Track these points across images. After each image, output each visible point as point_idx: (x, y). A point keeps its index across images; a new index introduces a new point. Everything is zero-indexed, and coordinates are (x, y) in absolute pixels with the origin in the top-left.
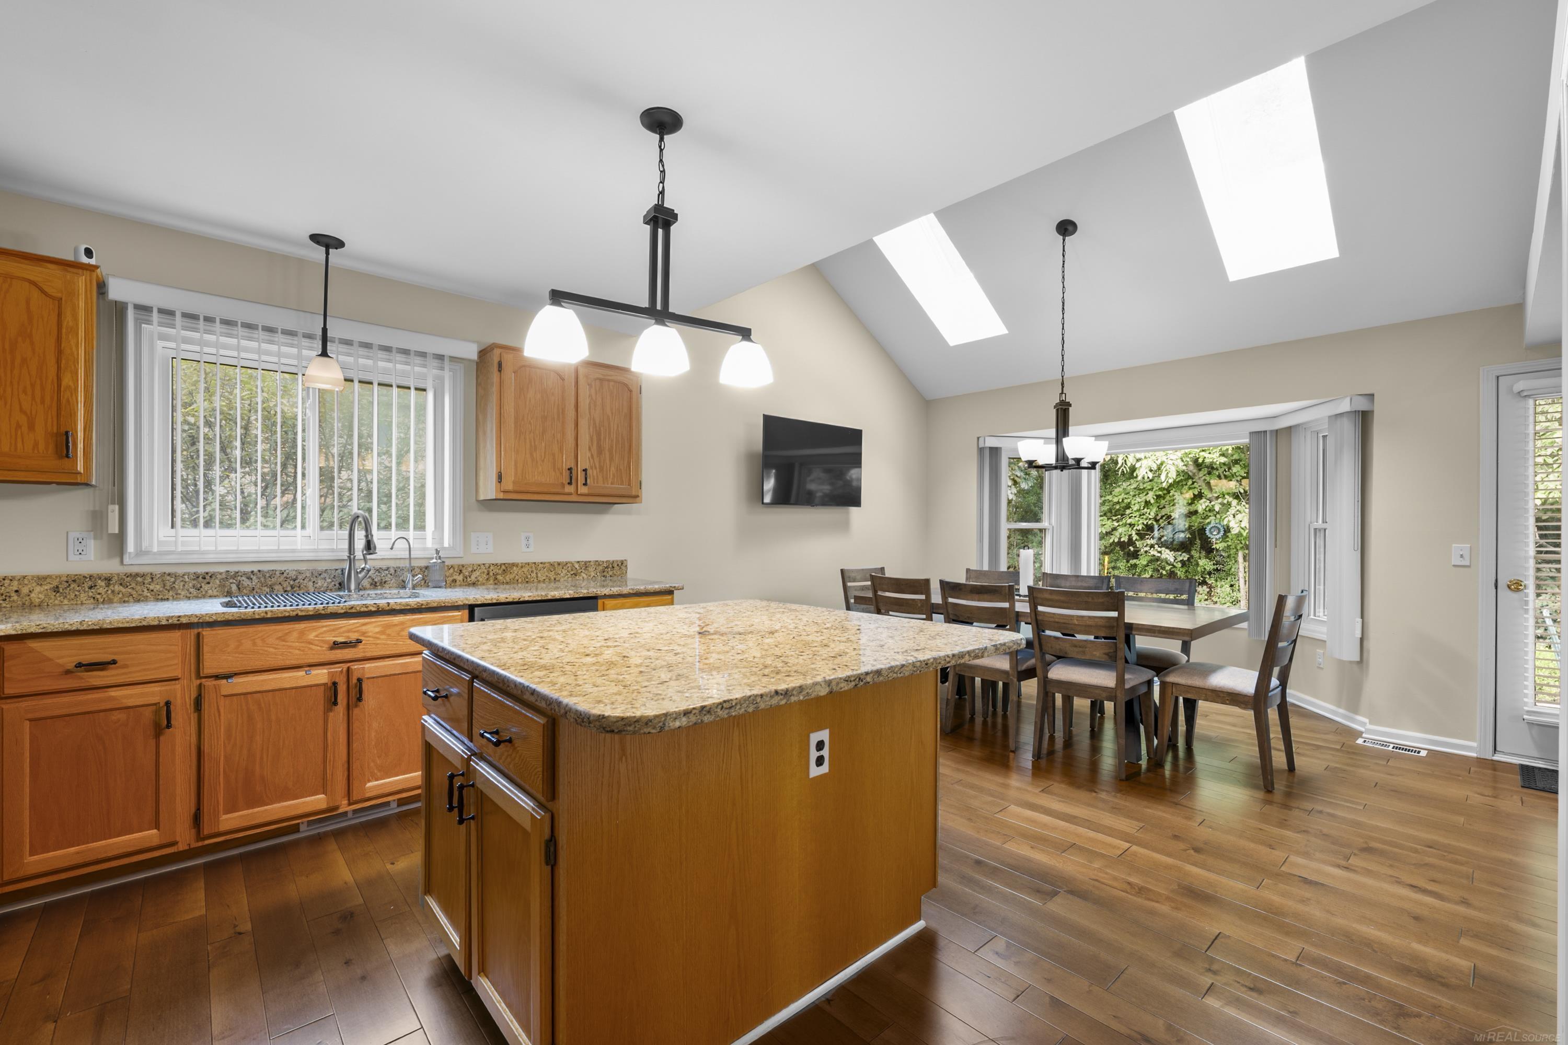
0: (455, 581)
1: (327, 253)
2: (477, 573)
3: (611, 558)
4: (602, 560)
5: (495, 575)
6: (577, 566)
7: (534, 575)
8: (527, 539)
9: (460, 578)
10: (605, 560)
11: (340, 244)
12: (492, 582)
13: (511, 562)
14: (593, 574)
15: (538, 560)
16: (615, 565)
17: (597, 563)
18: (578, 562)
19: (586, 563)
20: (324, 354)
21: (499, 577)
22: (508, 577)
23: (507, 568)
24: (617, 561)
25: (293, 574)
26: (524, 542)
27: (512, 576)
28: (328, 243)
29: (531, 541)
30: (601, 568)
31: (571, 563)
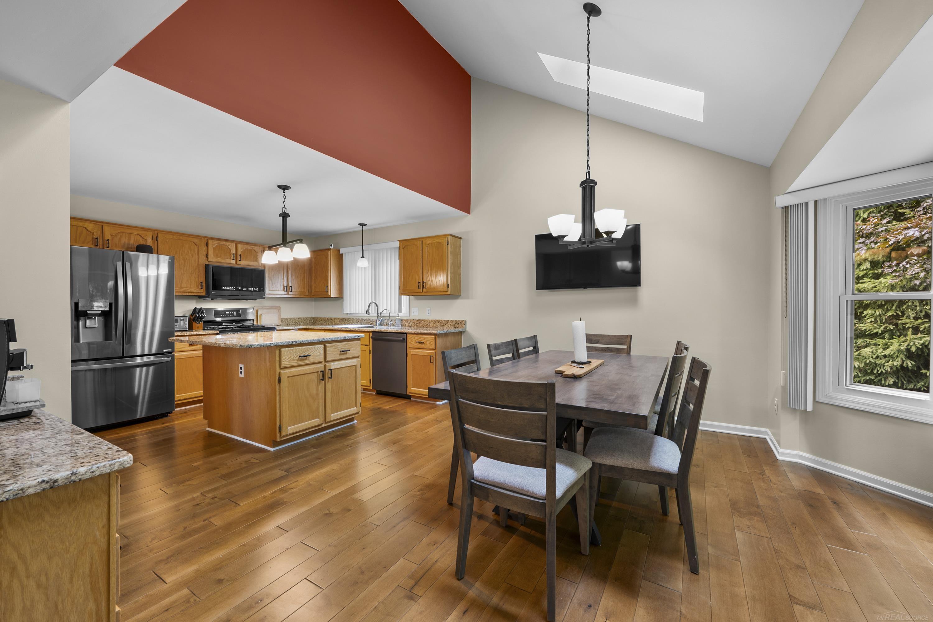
0: (406, 325)
1: (363, 228)
2: (411, 323)
3: (457, 320)
4: (454, 320)
5: (417, 324)
6: (444, 322)
7: (429, 325)
8: (428, 310)
9: (407, 324)
10: (455, 320)
11: (366, 225)
12: (416, 326)
13: (421, 319)
14: (450, 326)
15: (430, 319)
16: (459, 323)
17: (452, 321)
18: (444, 320)
19: (447, 321)
20: (363, 257)
21: (418, 325)
22: (421, 325)
23: (420, 321)
24: (460, 321)
25: (372, 320)
26: (427, 311)
27: (422, 325)
28: (362, 225)
29: (430, 311)
30: (453, 323)
31: (441, 320)
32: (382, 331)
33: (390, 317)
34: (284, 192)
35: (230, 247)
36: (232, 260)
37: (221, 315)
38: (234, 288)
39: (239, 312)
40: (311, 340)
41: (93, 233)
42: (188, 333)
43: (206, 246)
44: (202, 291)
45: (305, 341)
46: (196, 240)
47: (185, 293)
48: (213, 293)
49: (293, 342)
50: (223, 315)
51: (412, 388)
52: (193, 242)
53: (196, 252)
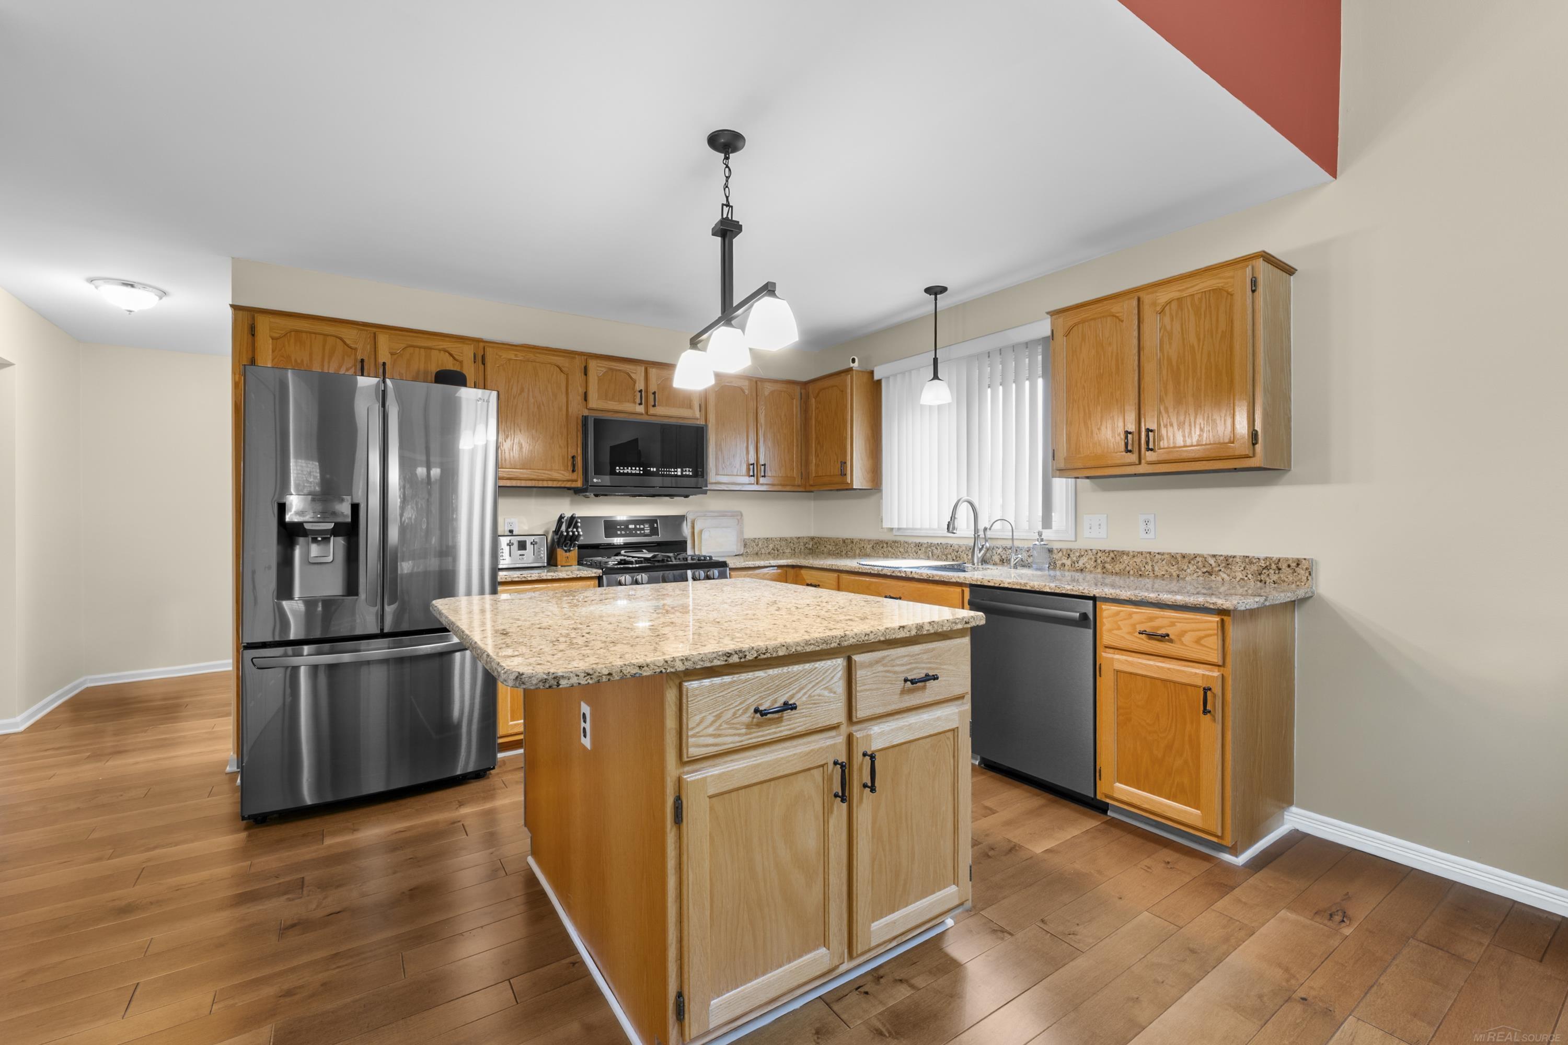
0: (1063, 565)
1: (936, 299)
2: (1083, 560)
3: (1276, 555)
4: (1256, 555)
5: (1103, 563)
6: (1212, 561)
7: (1149, 567)
8: (1147, 522)
9: (1068, 562)
10: (1262, 555)
12: (1099, 570)
13: (1121, 549)
14: (1240, 576)
15: (1155, 550)
16: (1284, 566)
17: (1248, 561)
18: (1214, 556)
19: (1227, 558)
20: (936, 377)
21: (1107, 566)
22: (1118, 567)
23: (1116, 556)
24: (1287, 560)
26: (1143, 526)
27: (1122, 567)
28: (935, 291)
29: (1151, 526)
30: (1254, 568)
31: (1202, 556)
32: (1006, 585)
33: (1013, 539)
34: (727, 158)
35: (633, 376)
36: (637, 405)
37: (619, 532)
38: (640, 470)
39: (655, 525)
40: (798, 644)
41: (356, 349)
42: (545, 574)
43: (583, 374)
44: (574, 476)
45: (776, 649)
46: (560, 361)
47: (541, 482)
48: (595, 480)
49: (729, 655)
50: (623, 532)
51: (1118, 785)
52: (558, 366)
53: (564, 389)
